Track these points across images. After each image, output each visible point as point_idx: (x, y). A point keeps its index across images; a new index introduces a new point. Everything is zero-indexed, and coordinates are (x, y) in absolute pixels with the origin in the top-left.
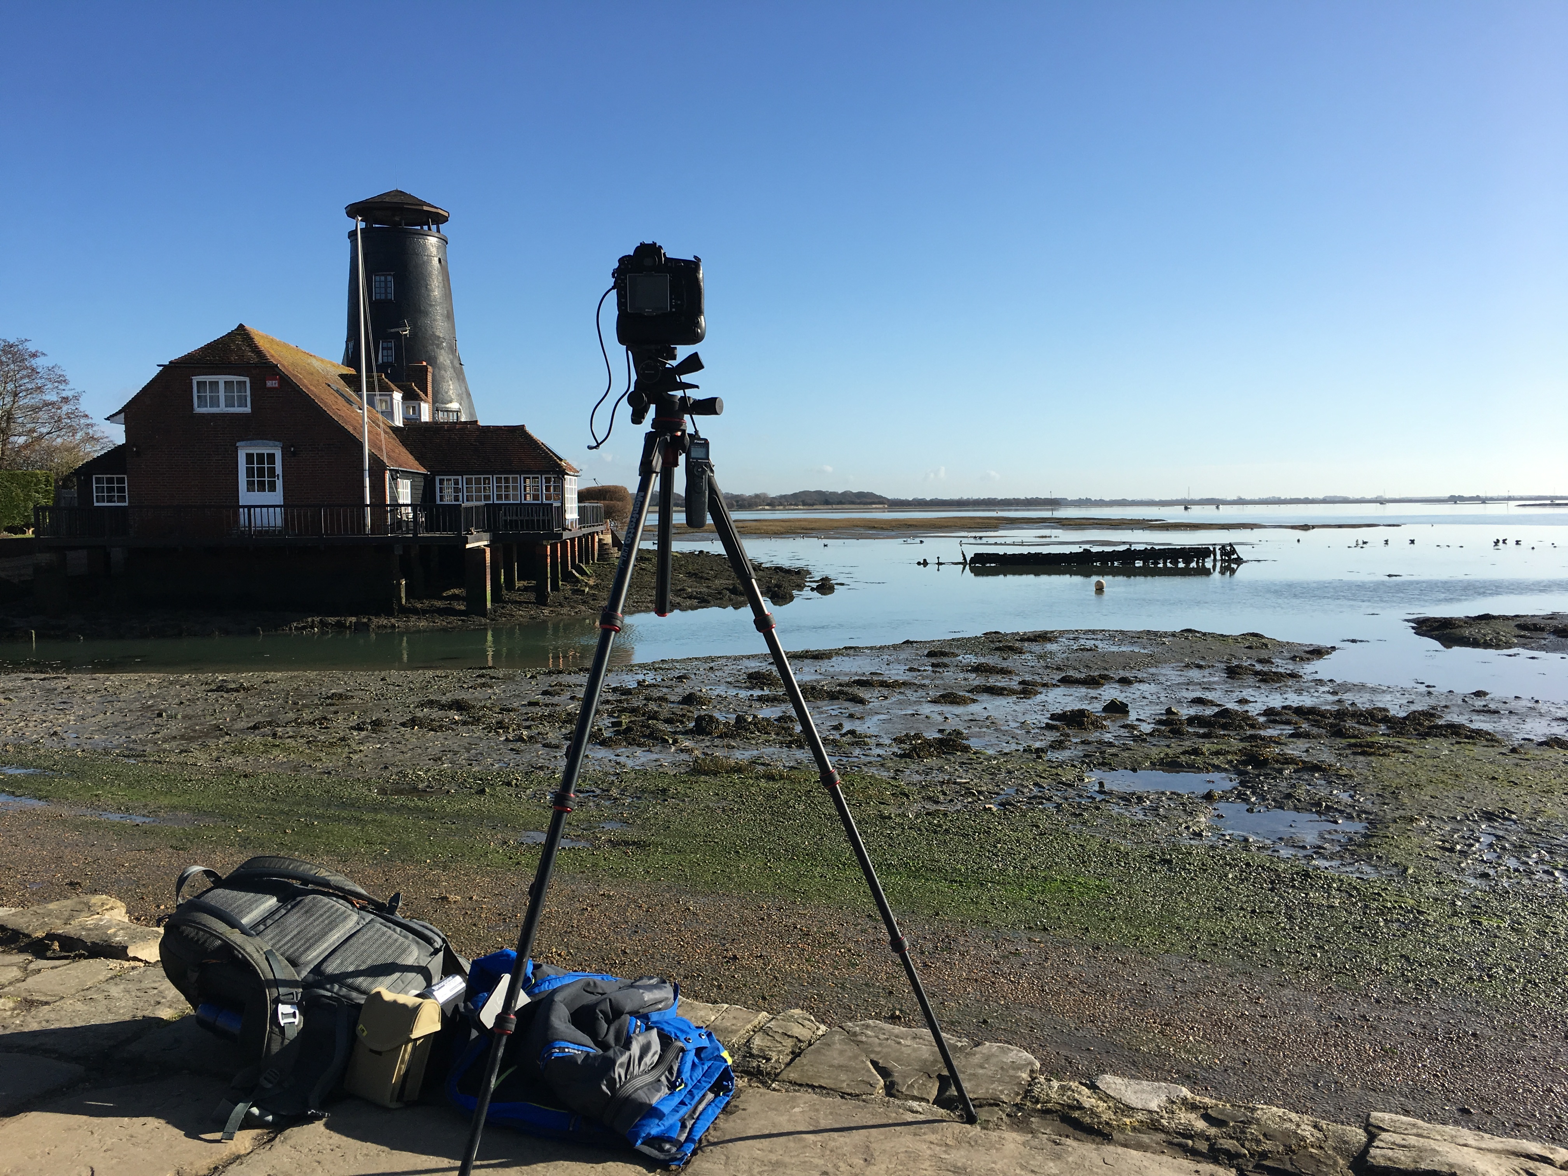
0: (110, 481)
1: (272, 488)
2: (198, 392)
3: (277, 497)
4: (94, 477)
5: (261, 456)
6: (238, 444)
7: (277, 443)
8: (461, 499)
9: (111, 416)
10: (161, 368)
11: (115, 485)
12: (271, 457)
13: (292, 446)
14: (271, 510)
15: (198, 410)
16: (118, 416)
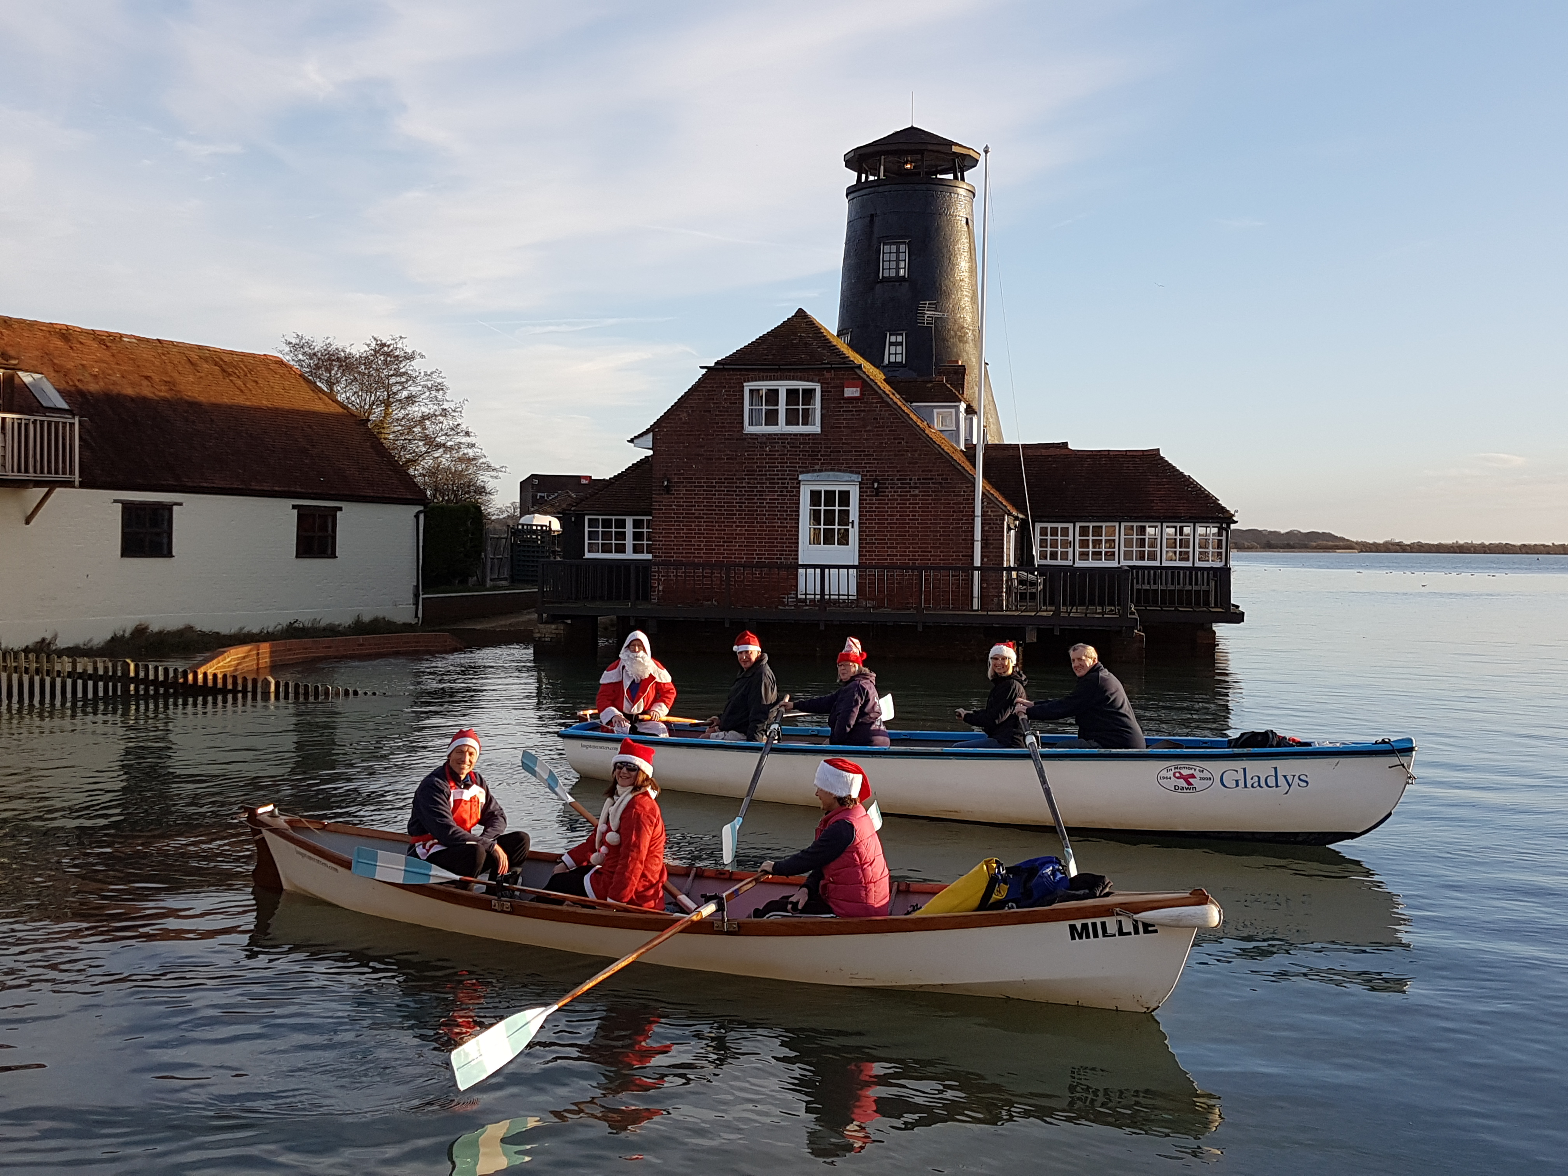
0: (607, 524)
1: (844, 539)
2: (751, 404)
3: (850, 553)
4: (587, 518)
5: (830, 494)
6: (801, 477)
7: (854, 477)
8: (1070, 557)
9: (636, 437)
10: (705, 370)
11: (613, 530)
12: (845, 497)
13: (876, 480)
14: (843, 571)
15: (749, 429)
16: (645, 437)
